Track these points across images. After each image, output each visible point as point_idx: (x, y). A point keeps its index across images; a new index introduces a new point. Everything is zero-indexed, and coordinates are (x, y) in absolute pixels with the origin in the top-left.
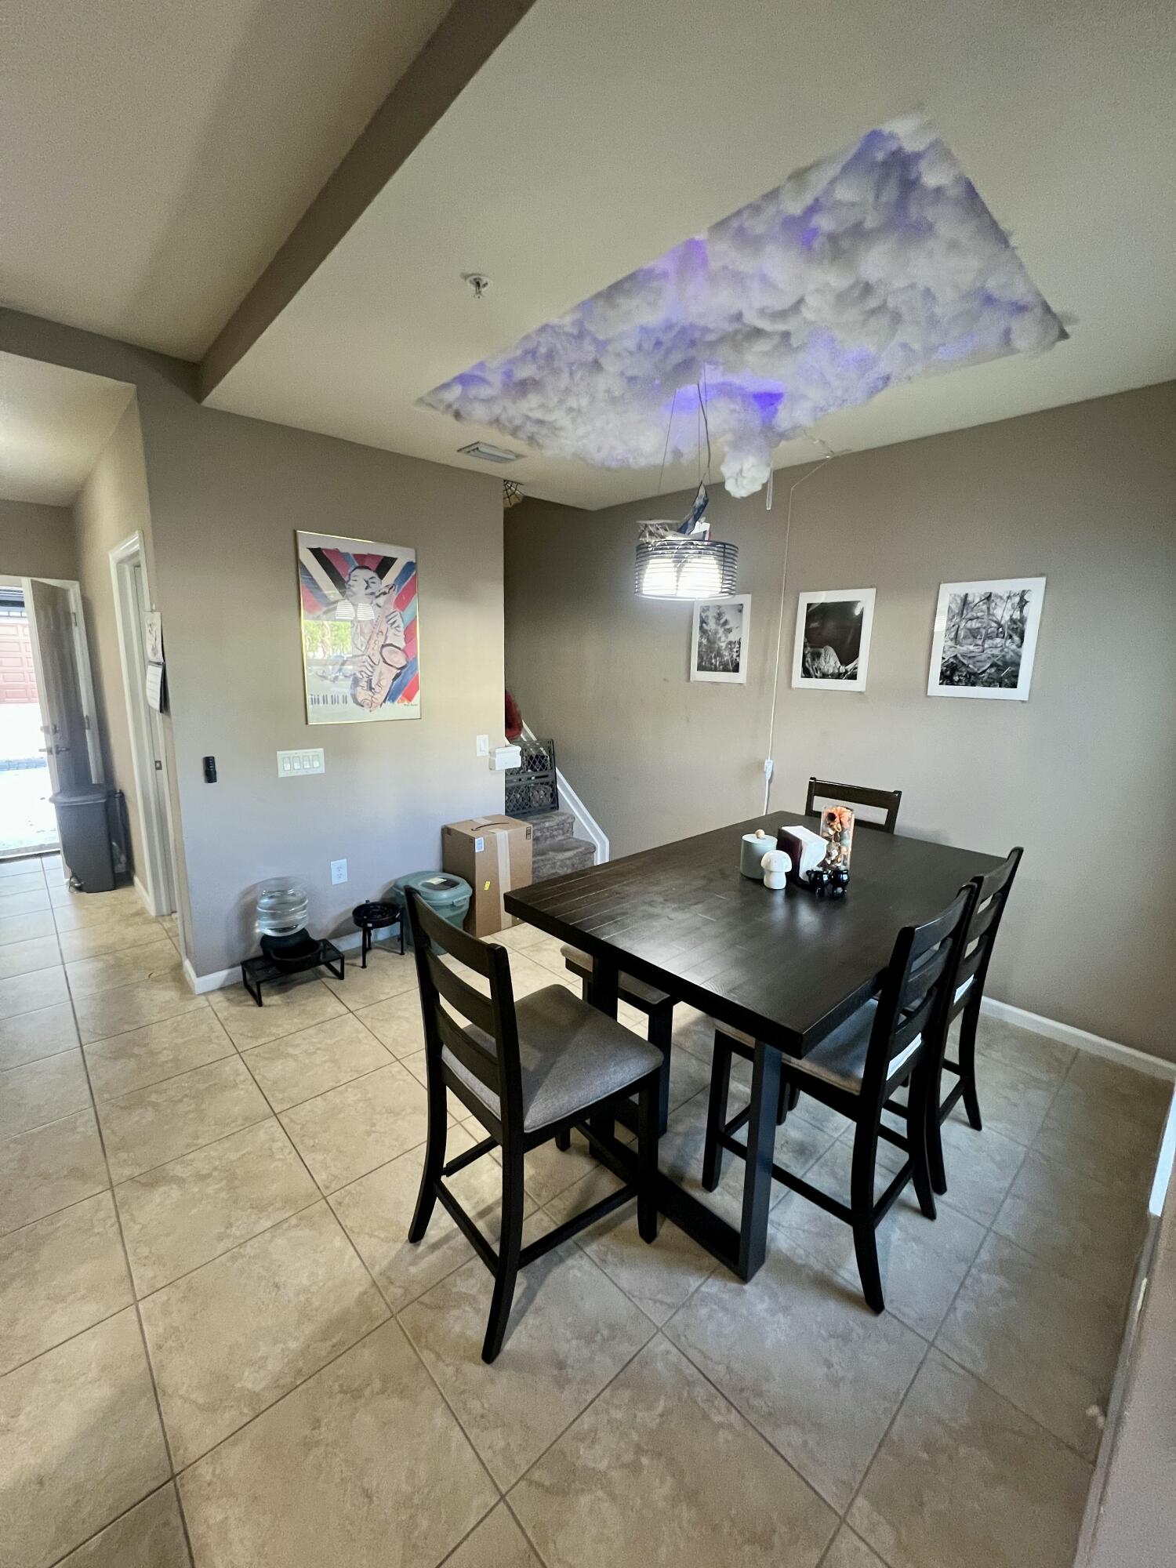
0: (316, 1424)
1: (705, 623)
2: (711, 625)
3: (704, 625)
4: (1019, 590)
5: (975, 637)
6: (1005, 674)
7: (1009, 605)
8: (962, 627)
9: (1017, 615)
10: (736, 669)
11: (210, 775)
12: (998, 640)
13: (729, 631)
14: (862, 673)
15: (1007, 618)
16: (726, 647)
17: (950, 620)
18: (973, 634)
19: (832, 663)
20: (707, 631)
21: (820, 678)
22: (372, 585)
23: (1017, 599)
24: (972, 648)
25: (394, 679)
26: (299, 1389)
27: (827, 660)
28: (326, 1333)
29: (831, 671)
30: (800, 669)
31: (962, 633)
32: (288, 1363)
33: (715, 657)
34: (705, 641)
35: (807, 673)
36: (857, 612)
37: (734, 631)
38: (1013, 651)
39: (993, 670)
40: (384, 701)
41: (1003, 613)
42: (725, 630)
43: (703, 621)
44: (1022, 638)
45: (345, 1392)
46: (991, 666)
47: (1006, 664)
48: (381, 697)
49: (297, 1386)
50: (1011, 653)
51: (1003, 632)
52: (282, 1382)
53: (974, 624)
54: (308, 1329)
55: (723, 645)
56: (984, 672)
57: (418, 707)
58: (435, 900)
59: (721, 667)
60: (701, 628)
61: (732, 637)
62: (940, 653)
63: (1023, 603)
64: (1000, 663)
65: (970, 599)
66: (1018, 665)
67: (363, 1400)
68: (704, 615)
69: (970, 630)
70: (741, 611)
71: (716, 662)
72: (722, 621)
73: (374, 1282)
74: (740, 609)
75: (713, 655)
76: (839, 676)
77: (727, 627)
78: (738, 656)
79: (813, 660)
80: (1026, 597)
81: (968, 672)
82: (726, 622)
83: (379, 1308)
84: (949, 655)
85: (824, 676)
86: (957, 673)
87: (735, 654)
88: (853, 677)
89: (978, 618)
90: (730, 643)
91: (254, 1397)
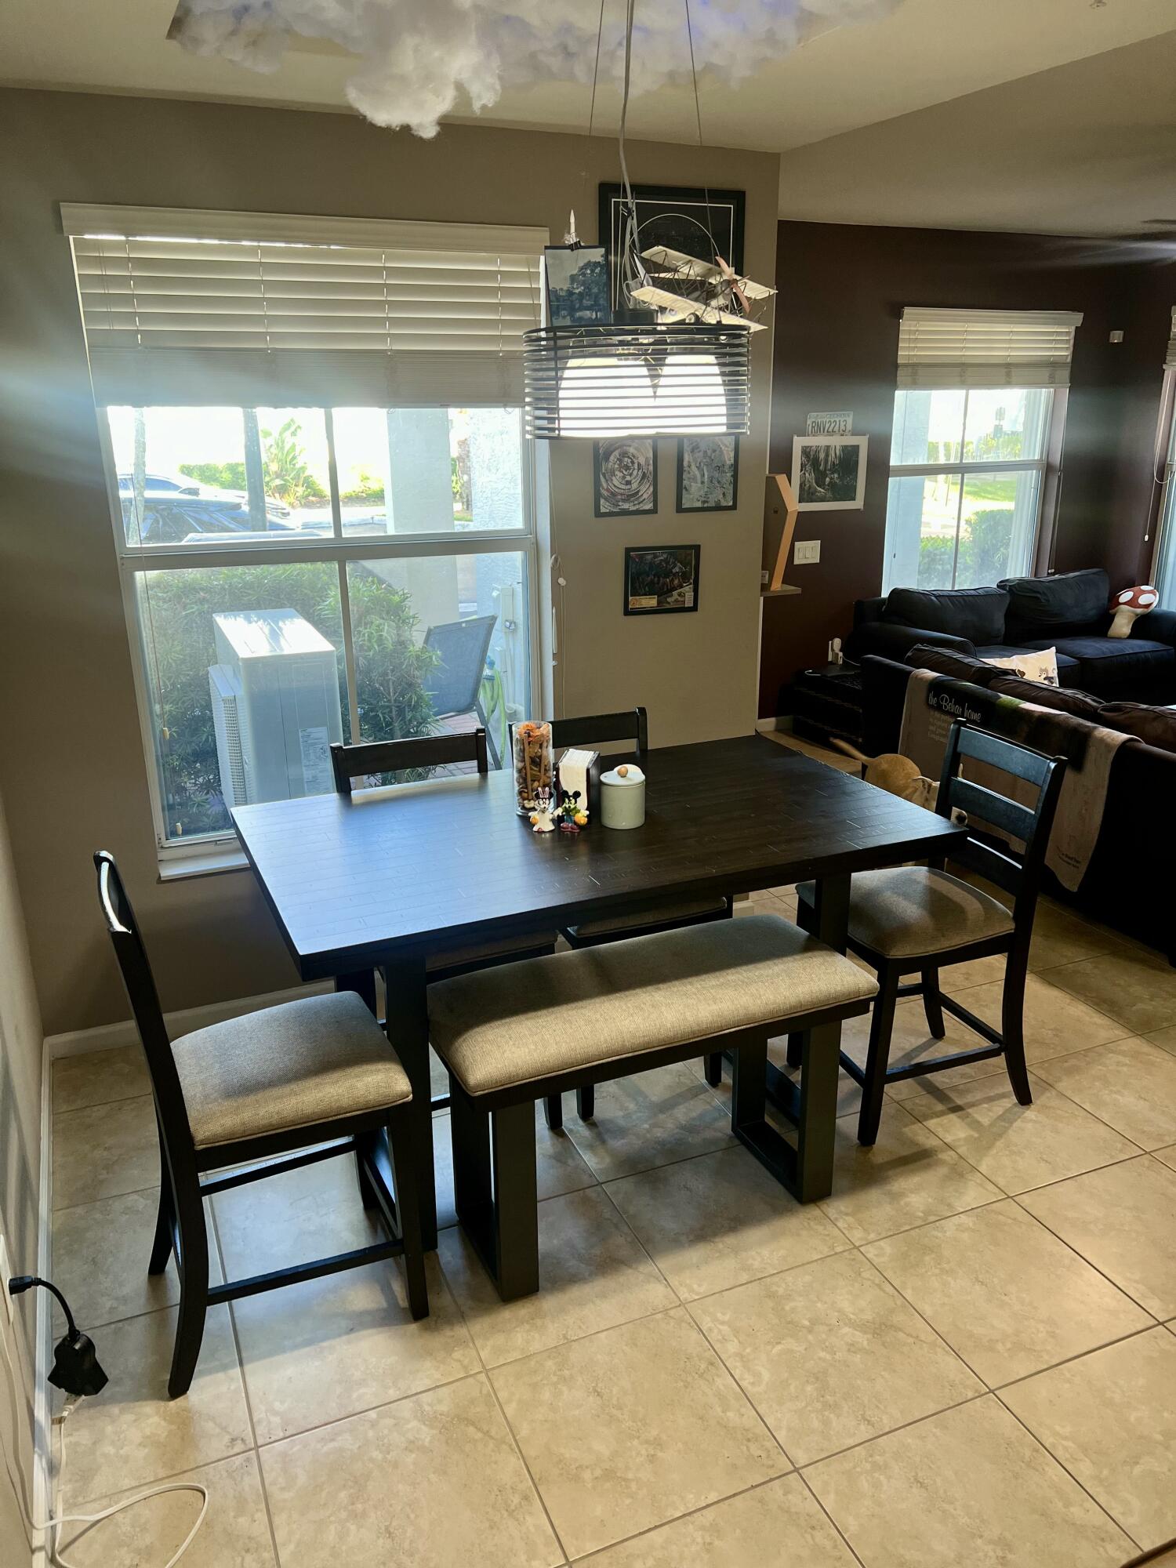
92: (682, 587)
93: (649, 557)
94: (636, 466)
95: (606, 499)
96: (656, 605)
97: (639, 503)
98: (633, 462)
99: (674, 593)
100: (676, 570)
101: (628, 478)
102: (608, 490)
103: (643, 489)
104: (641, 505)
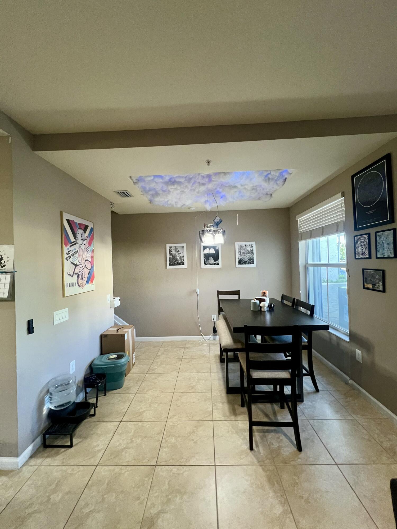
0: (302, 497)
1: (171, 251)
2: (173, 252)
3: (171, 252)
4: (251, 244)
5: (244, 254)
6: (251, 261)
7: (250, 247)
8: (241, 252)
9: (251, 249)
10: (183, 264)
11: (30, 330)
12: (249, 254)
13: (180, 253)
14: (220, 263)
15: (250, 250)
16: (179, 258)
17: (239, 250)
18: (244, 253)
19: (212, 261)
20: (172, 254)
21: (209, 265)
22: (83, 236)
23: (251, 246)
24: (244, 256)
25: (88, 274)
26: (288, 498)
27: (211, 260)
28: (272, 484)
29: (212, 263)
30: (204, 263)
31: (241, 253)
32: (277, 498)
33: (176, 261)
34: (171, 257)
35: (205, 264)
36: (217, 249)
37: (182, 253)
38: (252, 256)
39: (249, 261)
40: (86, 284)
41: (249, 249)
42: (178, 253)
43: (170, 251)
44: (253, 254)
45: (294, 486)
46: (248, 260)
47: (251, 259)
48: (85, 282)
49: (287, 498)
50: (252, 257)
51: (249, 253)
52: (283, 502)
53: (244, 251)
54: (267, 487)
55: (178, 258)
56: (247, 261)
57: (94, 285)
58: (121, 363)
59: (178, 264)
60: (170, 253)
61: (181, 255)
62: (238, 257)
63: (252, 247)
64: (250, 259)
65: (242, 246)
66: (253, 259)
67: (299, 483)
68: (170, 249)
69: (243, 252)
70: (183, 248)
71: (176, 263)
72: (177, 251)
73: (260, 465)
74: (183, 247)
75: (175, 261)
76: (214, 264)
77: (179, 252)
78: (184, 260)
79: (207, 260)
80: (252, 245)
81: (244, 262)
82: (178, 251)
83: (271, 468)
84: (239, 258)
85: (211, 264)
86: (242, 262)
87: (182, 260)
88: (218, 264)
89: (244, 250)
90: (181, 257)
91: (285, 512)
92: (379, 283)
93: (369, 272)
94: (364, 245)
95: (357, 254)
96: (372, 287)
97: (365, 256)
98: (363, 244)
99: (377, 285)
100: (377, 277)
101: (362, 248)
102: (357, 252)
103: (366, 251)
104: (366, 256)
